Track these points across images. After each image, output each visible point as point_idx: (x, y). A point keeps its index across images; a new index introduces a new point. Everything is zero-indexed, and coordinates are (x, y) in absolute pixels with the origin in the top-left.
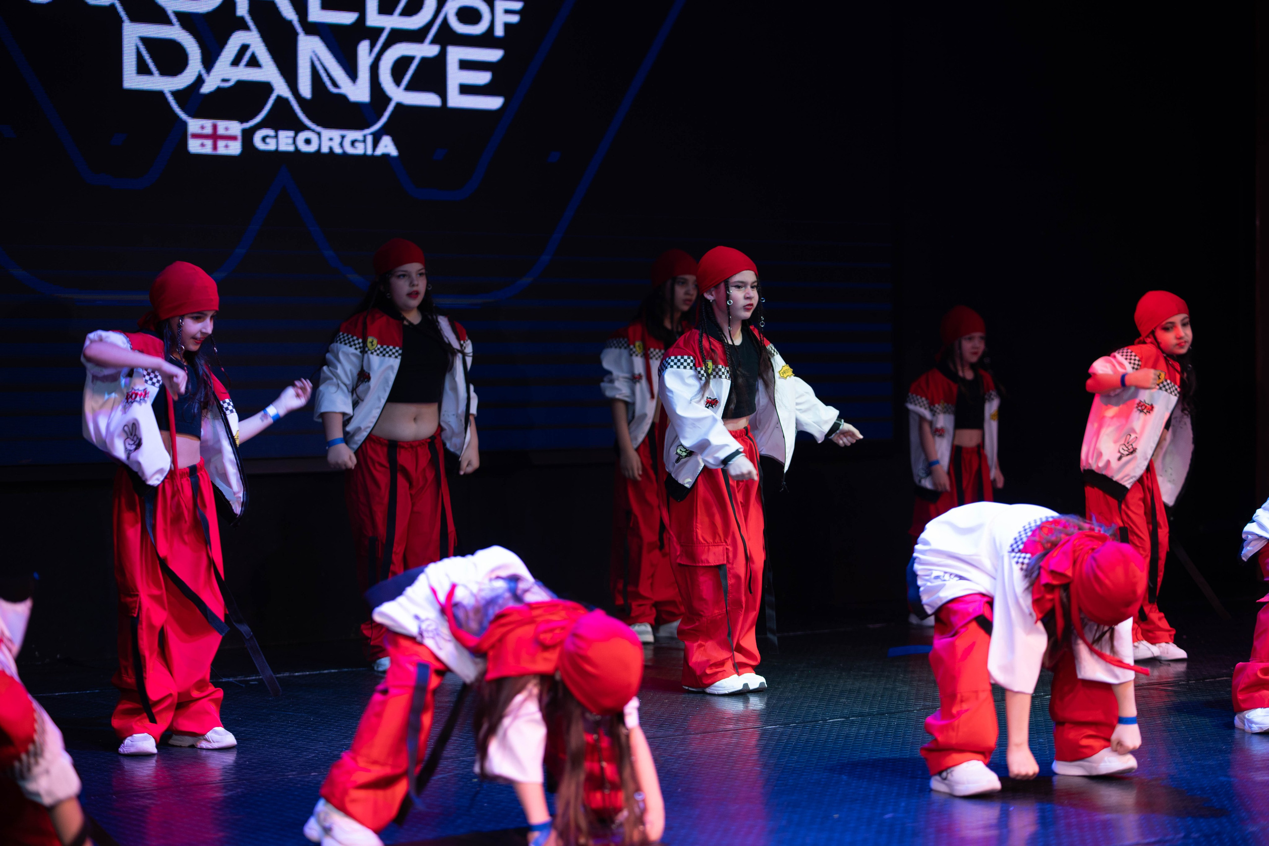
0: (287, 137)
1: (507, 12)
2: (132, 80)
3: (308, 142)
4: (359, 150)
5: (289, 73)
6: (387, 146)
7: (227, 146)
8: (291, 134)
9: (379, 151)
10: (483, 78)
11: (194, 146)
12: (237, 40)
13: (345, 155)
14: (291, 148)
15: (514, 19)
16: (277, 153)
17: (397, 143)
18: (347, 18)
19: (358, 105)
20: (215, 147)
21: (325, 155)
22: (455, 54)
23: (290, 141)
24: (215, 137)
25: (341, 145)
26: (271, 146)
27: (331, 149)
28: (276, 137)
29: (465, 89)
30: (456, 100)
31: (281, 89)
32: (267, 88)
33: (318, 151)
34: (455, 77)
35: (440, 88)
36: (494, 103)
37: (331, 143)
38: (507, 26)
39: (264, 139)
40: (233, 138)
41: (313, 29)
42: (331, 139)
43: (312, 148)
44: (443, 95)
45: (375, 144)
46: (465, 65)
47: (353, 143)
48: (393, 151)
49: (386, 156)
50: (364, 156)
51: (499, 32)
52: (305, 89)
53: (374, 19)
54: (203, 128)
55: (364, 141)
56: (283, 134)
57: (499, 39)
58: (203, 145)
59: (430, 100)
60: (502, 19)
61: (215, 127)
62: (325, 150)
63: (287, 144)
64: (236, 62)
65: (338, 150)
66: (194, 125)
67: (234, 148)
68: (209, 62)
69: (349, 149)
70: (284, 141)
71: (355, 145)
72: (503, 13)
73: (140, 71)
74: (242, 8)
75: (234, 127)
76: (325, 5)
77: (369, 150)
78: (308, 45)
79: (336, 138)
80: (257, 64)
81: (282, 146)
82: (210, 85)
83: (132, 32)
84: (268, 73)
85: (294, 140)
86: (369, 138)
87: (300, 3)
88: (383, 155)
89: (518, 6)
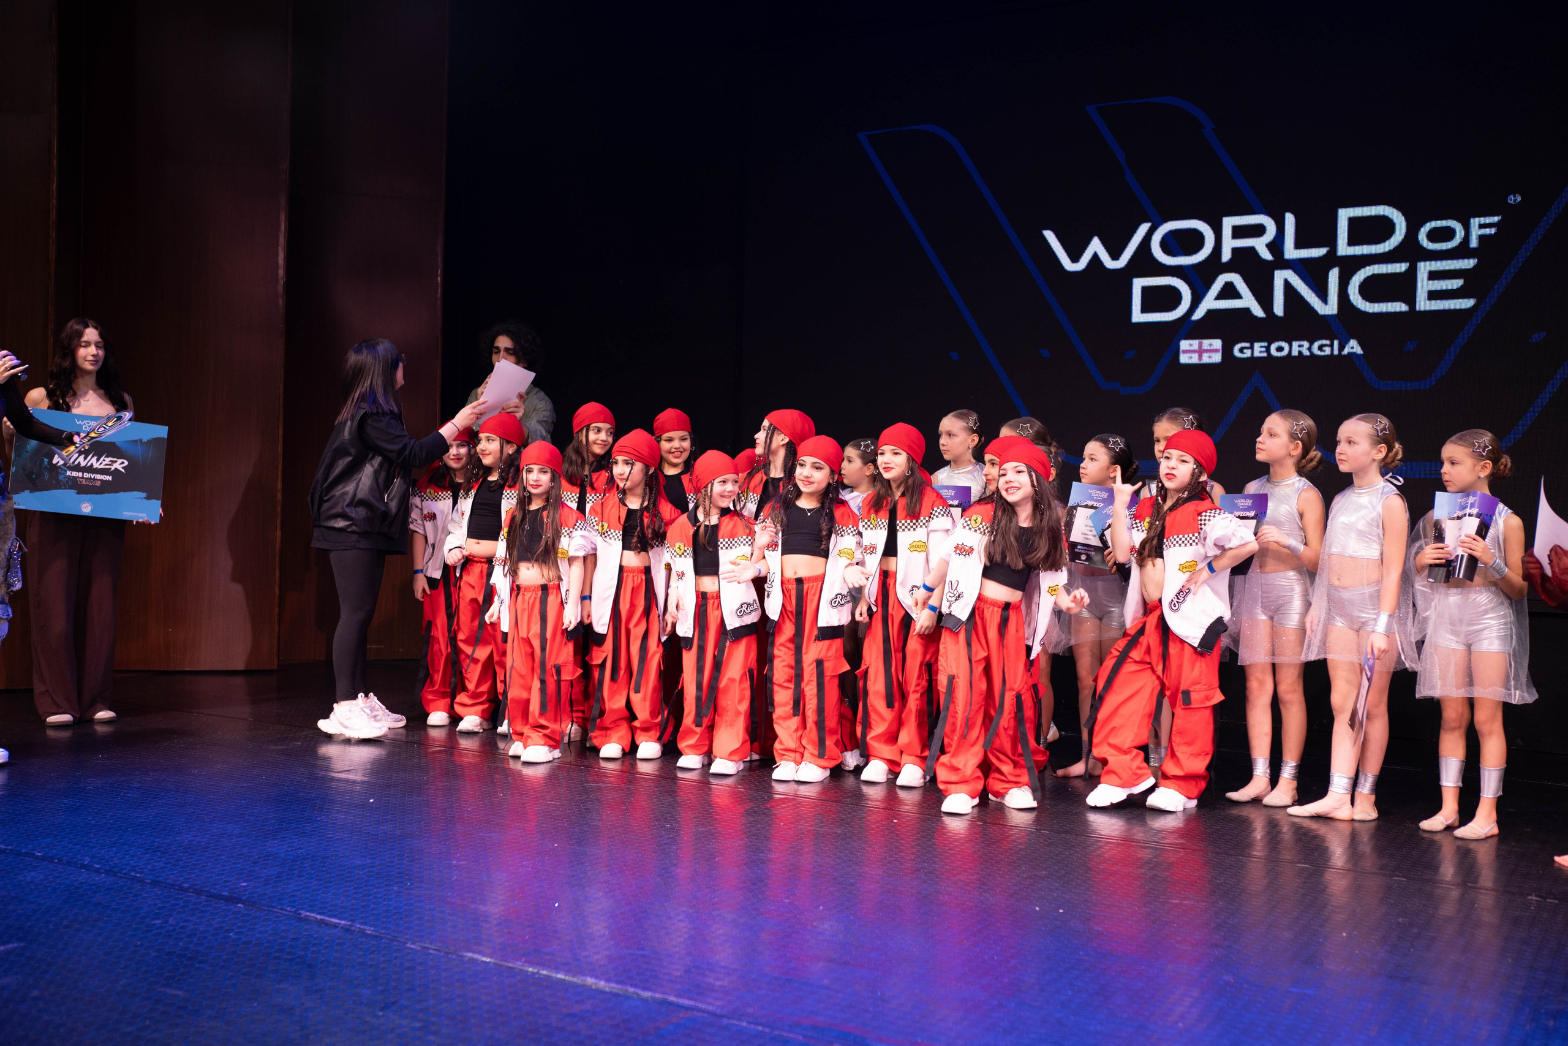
0: (1261, 347)
1: (1482, 226)
2: (1138, 316)
3: (1280, 349)
4: (1327, 351)
5: (1266, 301)
6: (1353, 347)
7: (1210, 357)
8: (1265, 344)
9: (1345, 352)
10: (1456, 284)
11: (1184, 359)
12: (1224, 279)
14: (1265, 355)
15: (1492, 231)
16: (1251, 360)
17: (1363, 344)
18: (1319, 252)
19: (1324, 317)
20: (1200, 357)
21: (1295, 357)
22: (1424, 268)
23: (1264, 349)
24: (1200, 352)
25: (1310, 349)
26: (1248, 353)
27: (1300, 353)
28: (1252, 348)
29: (1433, 295)
30: (1423, 304)
31: (1258, 312)
32: (1247, 311)
33: (1288, 356)
34: (1424, 285)
35: (1410, 297)
36: (1467, 303)
37: (1300, 349)
38: (1481, 238)
39: (1241, 350)
40: (1214, 351)
41: (1287, 264)
42: (1300, 346)
43: (1282, 354)
44: (1411, 300)
45: (1342, 347)
46: (1433, 276)
47: (1321, 348)
48: (1358, 350)
49: (1351, 355)
50: (1331, 356)
51: (1474, 243)
52: (1279, 309)
53: (1344, 249)
54: (1192, 345)
55: (1332, 346)
56: (1257, 346)
57: (1474, 249)
58: (1191, 358)
59: (1400, 307)
60: (1475, 232)
61: (1200, 345)
62: (1295, 353)
63: (1261, 352)
64: (1220, 297)
65: (1306, 353)
66: (1184, 344)
67: (1217, 358)
68: (1197, 299)
69: (1315, 349)
70: (1259, 350)
71: (1322, 348)
72: (1479, 228)
73: (1145, 309)
74: (1226, 256)
75: (1217, 343)
76: (1298, 245)
77: (1336, 352)
78: (1280, 277)
79: (1306, 344)
80: (1237, 295)
81: (1257, 354)
82: (1198, 315)
83: (1138, 284)
84: (1248, 301)
85: (1268, 349)
86: (1336, 343)
87: (1276, 246)
88: (1349, 354)
89: (1495, 219)
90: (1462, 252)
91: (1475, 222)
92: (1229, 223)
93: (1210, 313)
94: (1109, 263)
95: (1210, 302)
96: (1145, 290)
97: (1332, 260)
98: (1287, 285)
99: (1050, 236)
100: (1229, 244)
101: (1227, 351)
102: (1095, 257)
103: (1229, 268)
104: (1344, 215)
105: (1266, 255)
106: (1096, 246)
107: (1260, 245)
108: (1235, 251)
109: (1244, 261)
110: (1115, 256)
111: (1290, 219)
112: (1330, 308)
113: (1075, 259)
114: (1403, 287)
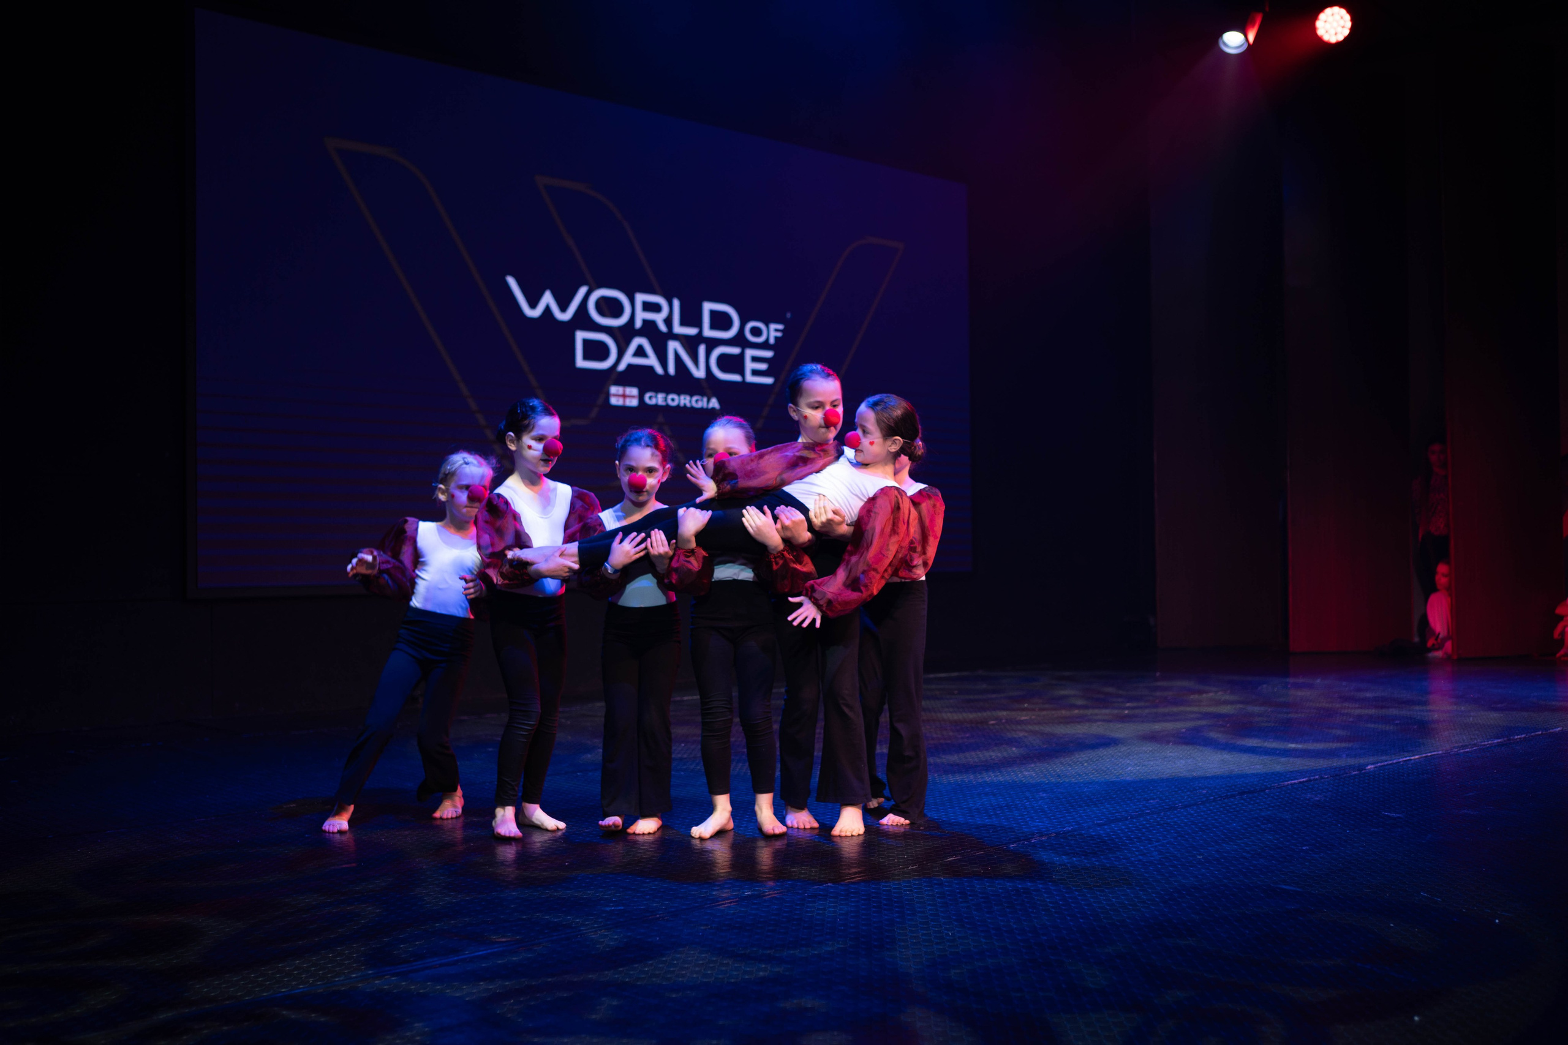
0: (662, 397)
1: (777, 330)
2: (581, 363)
3: (673, 400)
4: (699, 405)
5: (663, 360)
6: (714, 403)
8: (664, 395)
9: (711, 405)
10: (763, 366)
11: (614, 401)
12: (637, 341)
13: (692, 408)
14: (663, 404)
15: (779, 334)
16: (656, 406)
17: (720, 401)
18: (692, 331)
19: (698, 380)
20: (624, 401)
21: (682, 407)
22: (750, 353)
23: (664, 399)
24: (624, 396)
25: (690, 402)
26: (653, 402)
27: (685, 405)
28: (656, 397)
29: (755, 373)
30: (750, 378)
32: (650, 369)
33: (678, 406)
34: (749, 366)
35: (741, 372)
36: (769, 381)
37: (685, 401)
38: (775, 338)
39: (650, 398)
40: (633, 397)
41: (676, 337)
42: (685, 399)
43: (674, 404)
44: (742, 374)
45: (708, 401)
46: (755, 359)
47: (697, 401)
48: (717, 406)
49: (713, 409)
50: (702, 409)
51: (772, 341)
52: (672, 370)
53: (708, 332)
54: (618, 391)
55: (702, 400)
56: (659, 396)
57: (771, 345)
58: (618, 401)
59: (736, 378)
60: (773, 335)
61: (624, 391)
62: (682, 404)
63: (662, 401)
64: (635, 355)
65: (688, 405)
66: (614, 390)
67: (634, 403)
68: (621, 354)
69: (695, 405)
70: (660, 399)
71: (698, 402)
72: (773, 332)
73: (585, 358)
74: (638, 324)
75: (634, 391)
77: (705, 406)
78: (673, 346)
79: (688, 398)
80: (646, 355)
81: (659, 402)
82: (622, 367)
83: (580, 336)
84: (652, 361)
86: (705, 399)
87: (668, 321)
89: (780, 327)
90: (765, 346)
91: (773, 326)
92: (640, 298)
93: (630, 367)
94: (558, 314)
95: (629, 359)
96: (586, 342)
97: (699, 338)
98: (676, 353)
99: (512, 282)
100: (641, 316)
101: (641, 397)
102: (548, 309)
103: (640, 333)
104: (708, 307)
105: (663, 328)
106: (548, 299)
107: (659, 318)
108: (644, 321)
109: (649, 329)
110: (563, 308)
111: (676, 303)
112: (701, 374)
113: (533, 305)
114: (738, 364)
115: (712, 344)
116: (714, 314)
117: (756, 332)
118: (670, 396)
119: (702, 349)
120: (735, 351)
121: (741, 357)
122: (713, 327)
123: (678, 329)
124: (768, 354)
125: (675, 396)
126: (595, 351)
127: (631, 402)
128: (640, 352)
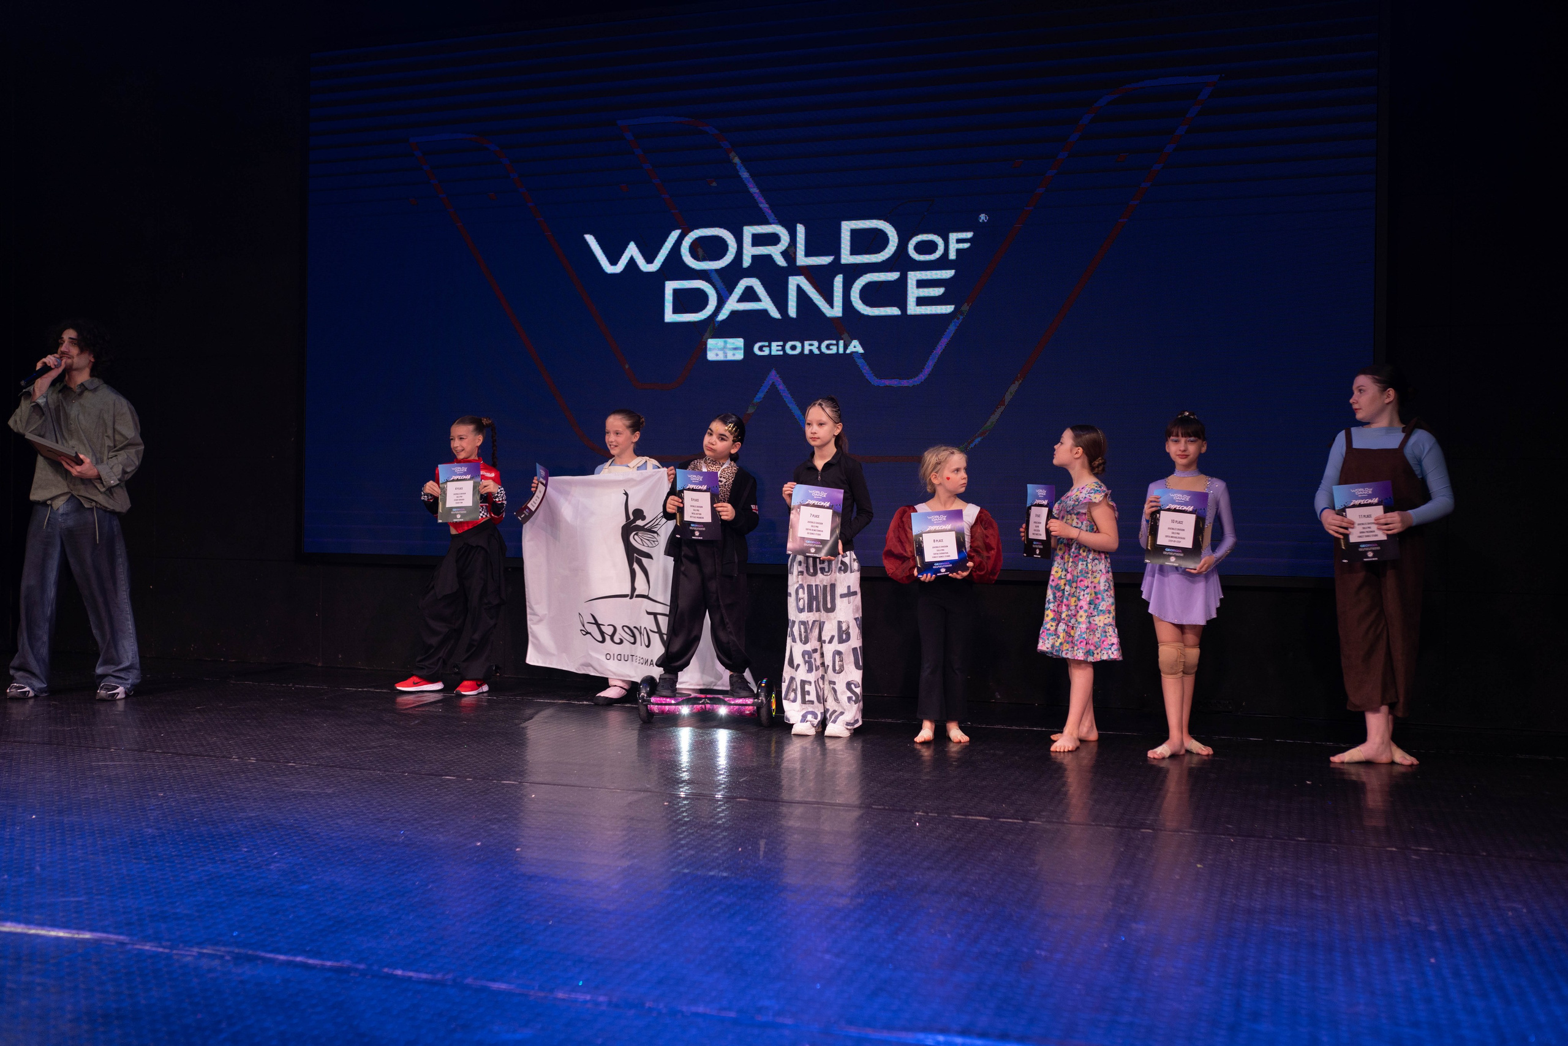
0: (778, 346)
1: (959, 241)
2: (670, 317)
3: (793, 348)
4: (834, 350)
5: (781, 302)
6: (856, 347)
8: (781, 343)
10: (938, 291)
11: (711, 356)
12: (745, 283)
13: (823, 355)
14: (781, 353)
15: (966, 245)
16: (769, 358)
17: (863, 344)
18: (826, 260)
19: (831, 319)
20: (725, 355)
21: (807, 355)
22: (913, 277)
23: (780, 348)
24: (723, 349)
25: (819, 348)
26: (766, 352)
27: (811, 351)
28: (770, 346)
29: (921, 301)
30: (913, 309)
31: (775, 314)
32: (765, 312)
33: (801, 354)
34: (913, 292)
35: (902, 303)
36: (948, 309)
37: (811, 348)
38: (958, 251)
39: (761, 349)
40: (737, 349)
41: (799, 271)
42: (811, 345)
43: (796, 352)
44: (903, 306)
45: (846, 347)
46: (921, 284)
47: (828, 347)
48: (861, 350)
50: (837, 355)
51: (952, 255)
52: (792, 312)
53: (847, 258)
54: (717, 343)
55: (837, 345)
56: (774, 344)
57: (952, 261)
58: (717, 355)
59: (895, 311)
60: (953, 247)
61: (725, 343)
62: (806, 352)
63: (777, 350)
64: (741, 299)
65: (816, 352)
66: (711, 343)
67: (739, 356)
68: (722, 301)
69: (824, 349)
70: (775, 348)
71: (832, 348)
72: (956, 242)
73: (676, 311)
74: (747, 262)
75: (740, 342)
76: (808, 254)
77: (841, 351)
78: (795, 282)
79: (816, 343)
80: (757, 299)
81: (774, 353)
82: (723, 315)
83: (670, 286)
84: (766, 303)
85: (783, 347)
86: (841, 343)
87: (789, 254)
88: (852, 353)
89: (969, 235)
90: (943, 263)
91: (953, 237)
92: (749, 231)
93: (734, 314)
94: (644, 266)
95: (733, 304)
96: (676, 292)
97: (837, 267)
98: (800, 290)
99: (591, 240)
100: (750, 251)
101: (748, 349)
102: (632, 261)
103: (749, 273)
104: (847, 227)
105: (781, 262)
106: (632, 250)
107: (776, 252)
108: (754, 257)
109: (763, 267)
110: (650, 260)
111: (801, 229)
112: (837, 311)
113: (614, 261)
114: (895, 293)
115: (852, 273)
116: (854, 233)
117: (926, 247)
118: (789, 344)
119: (839, 281)
120: (893, 276)
121: (903, 282)
122: (854, 251)
123: (802, 260)
124: (948, 274)
125: (798, 344)
126: (689, 301)
127: (734, 355)
128: (749, 295)
